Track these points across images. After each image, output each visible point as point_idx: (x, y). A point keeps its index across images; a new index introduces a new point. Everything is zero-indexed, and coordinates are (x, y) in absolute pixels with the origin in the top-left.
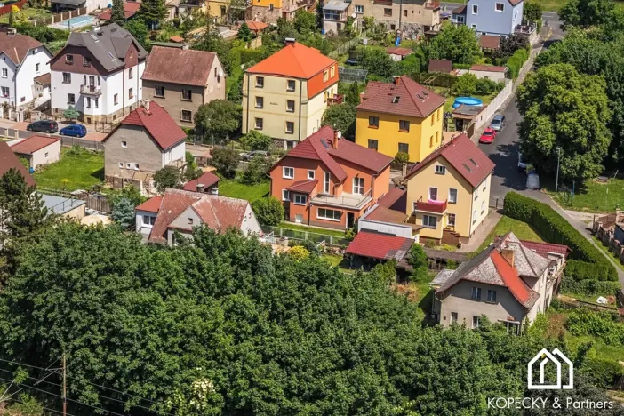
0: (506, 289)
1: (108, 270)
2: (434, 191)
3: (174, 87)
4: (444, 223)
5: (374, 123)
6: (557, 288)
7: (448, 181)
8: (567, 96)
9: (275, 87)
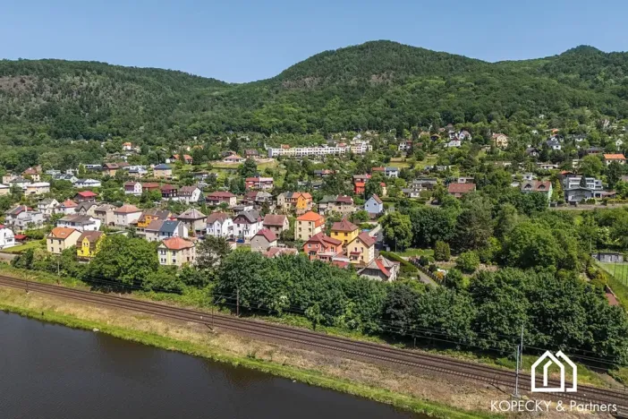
0: (380, 270)
1: (252, 263)
2: (356, 249)
3: (273, 226)
4: (360, 258)
5: (336, 234)
6: (398, 275)
7: (360, 245)
8: (397, 221)
9: (305, 224)
